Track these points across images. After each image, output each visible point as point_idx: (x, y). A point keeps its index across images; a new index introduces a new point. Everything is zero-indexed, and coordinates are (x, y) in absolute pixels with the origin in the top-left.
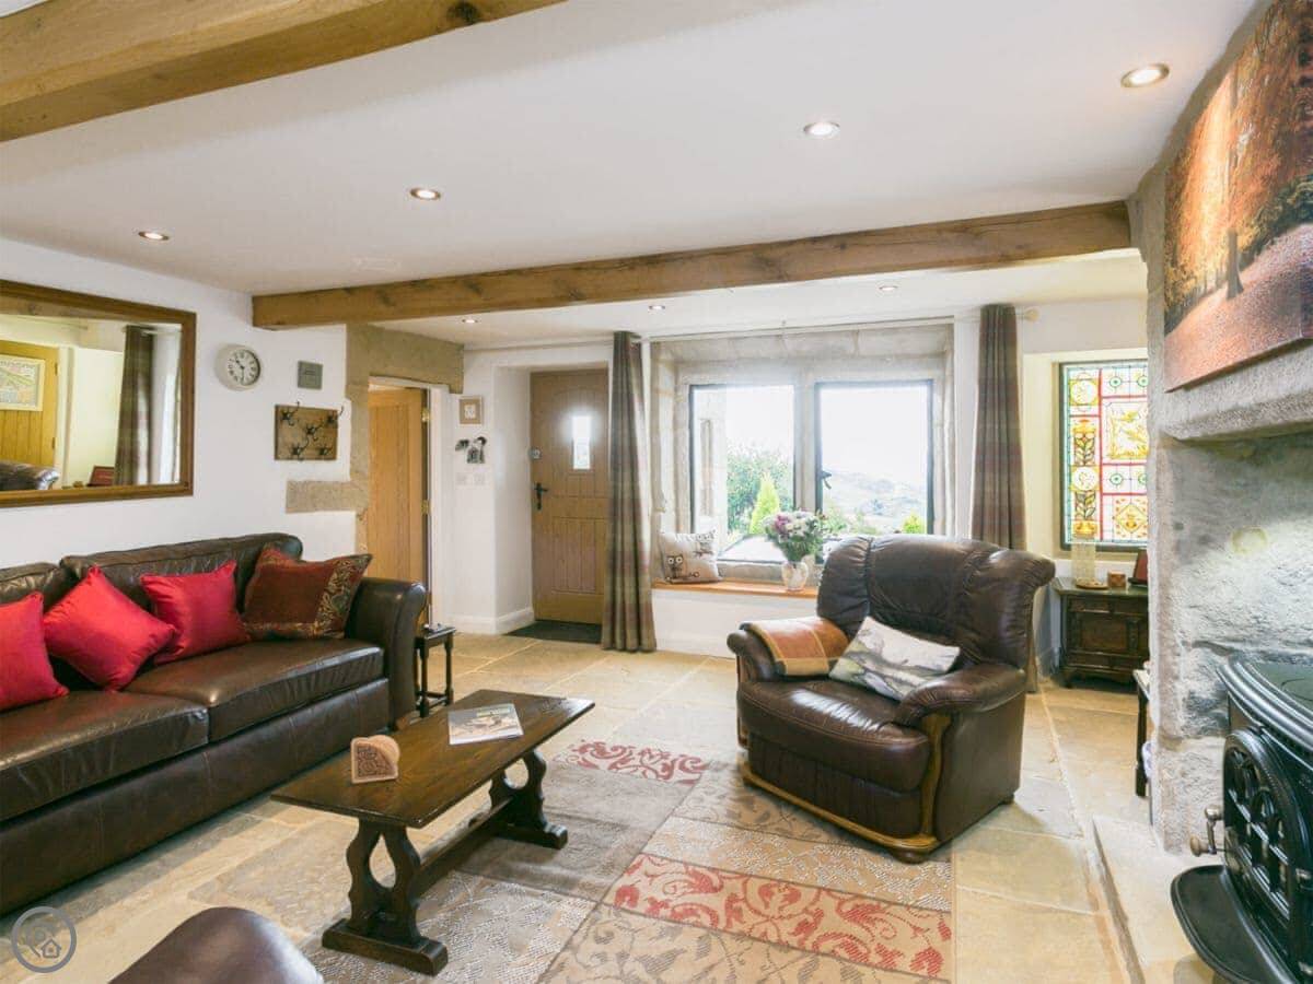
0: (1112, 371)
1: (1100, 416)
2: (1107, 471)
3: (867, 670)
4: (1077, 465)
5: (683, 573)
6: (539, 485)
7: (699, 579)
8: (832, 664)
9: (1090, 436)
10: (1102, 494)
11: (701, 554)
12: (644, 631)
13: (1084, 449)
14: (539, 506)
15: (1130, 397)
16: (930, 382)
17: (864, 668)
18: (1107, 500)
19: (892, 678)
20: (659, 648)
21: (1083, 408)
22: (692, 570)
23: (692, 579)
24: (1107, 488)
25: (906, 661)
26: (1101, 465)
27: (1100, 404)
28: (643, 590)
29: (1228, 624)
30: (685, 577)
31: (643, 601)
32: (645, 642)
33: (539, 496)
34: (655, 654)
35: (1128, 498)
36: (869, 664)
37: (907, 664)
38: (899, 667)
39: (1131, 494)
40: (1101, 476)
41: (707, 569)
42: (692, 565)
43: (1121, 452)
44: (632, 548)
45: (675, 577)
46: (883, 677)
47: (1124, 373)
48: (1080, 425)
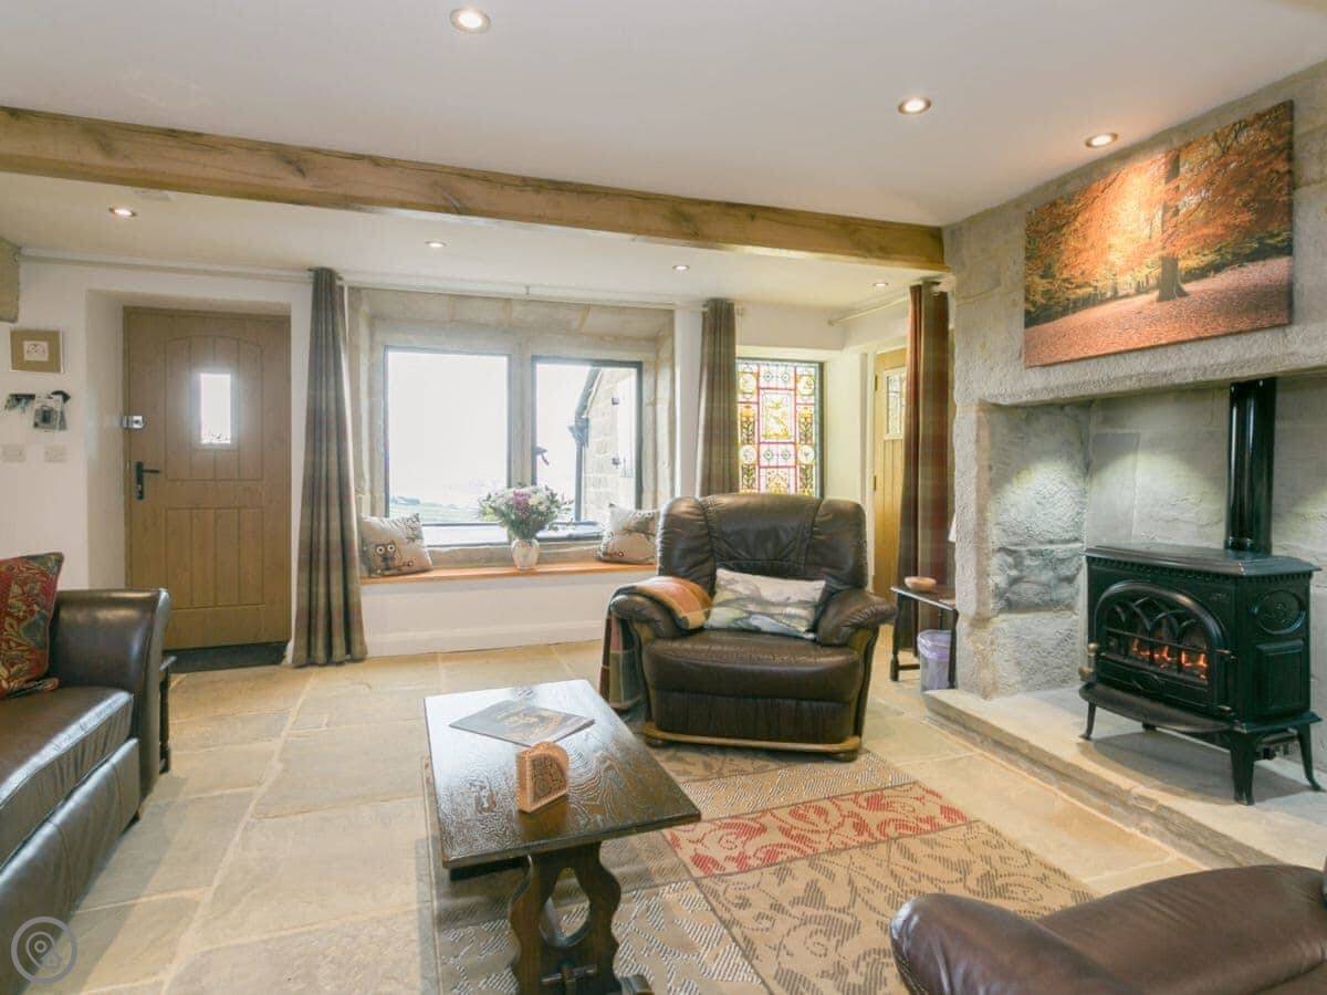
0: (766, 367)
1: (758, 403)
2: (764, 448)
3: (751, 613)
4: (743, 444)
5: (397, 563)
6: (139, 466)
7: (413, 569)
8: (707, 615)
9: (751, 420)
10: (760, 468)
11: (413, 540)
12: (355, 637)
13: (747, 429)
14: (141, 496)
15: (777, 389)
16: (638, 365)
17: (746, 612)
18: (762, 471)
19: (781, 614)
20: (369, 655)
21: (748, 396)
22: (407, 558)
23: (405, 569)
24: (764, 462)
25: (788, 598)
26: (759, 443)
27: (758, 394)
28: (352, 587)
29: (1014, 534)
30: (399, 568)
31: (353, 600)
32: (356, 649)
33: (140, 480)
34: (366, 662)
35: (775, 470)
36: (752, 607)
37: (791, 601)
38: (786, 604)
39: (777, 467)
40: (758, 452)
41: (420, 556)
42: (405, 554)
43: (772, 433)
44: (339, 538)
45: (388, 569)
46: (771, 616)
47: (773, 369)
48: (744, 409)
